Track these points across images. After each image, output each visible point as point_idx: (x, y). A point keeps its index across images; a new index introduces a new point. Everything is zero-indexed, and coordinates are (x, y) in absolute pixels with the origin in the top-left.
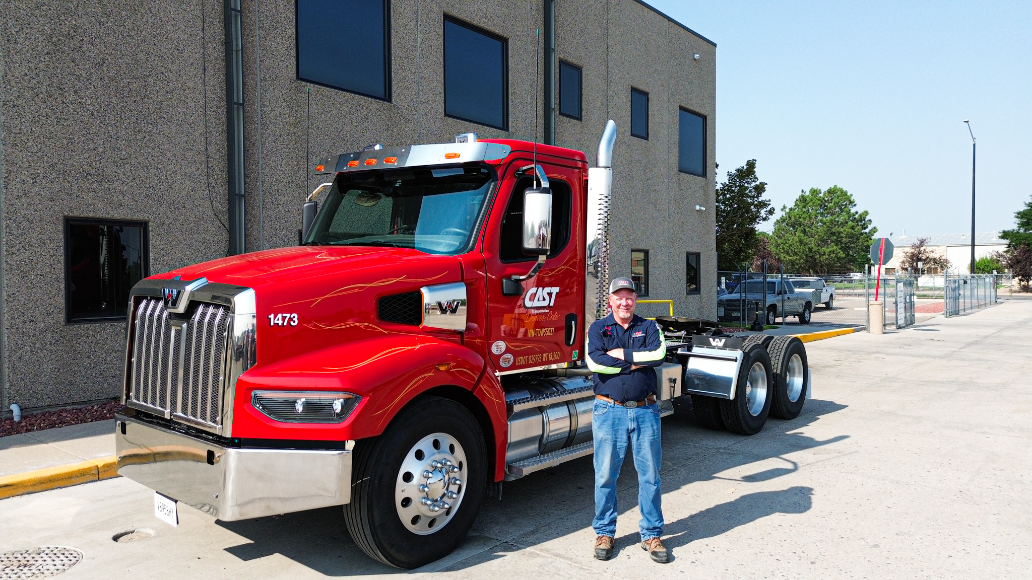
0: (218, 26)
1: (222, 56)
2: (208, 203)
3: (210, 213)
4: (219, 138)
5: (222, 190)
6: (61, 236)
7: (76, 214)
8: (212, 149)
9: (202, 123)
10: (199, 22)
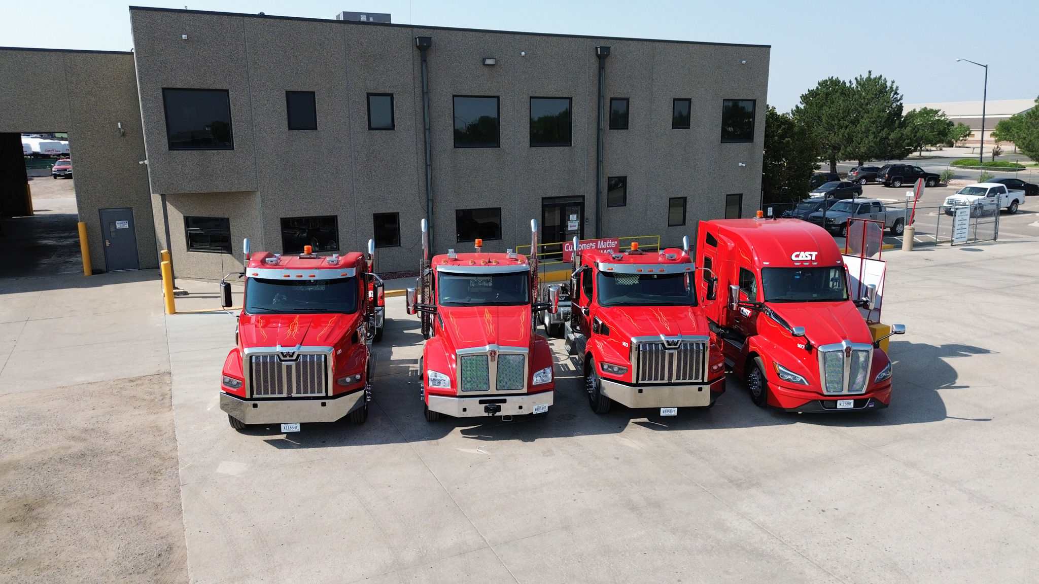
0: (422, 135)
1: (423, 147)
2: (419, 203)
3: (420, 207)
4: (423, 178)
5: (424, 198)
6: (373, 220)
7: (377, 212)
8: (420, 183)
9: (417, 174)
10: (415, 136)
